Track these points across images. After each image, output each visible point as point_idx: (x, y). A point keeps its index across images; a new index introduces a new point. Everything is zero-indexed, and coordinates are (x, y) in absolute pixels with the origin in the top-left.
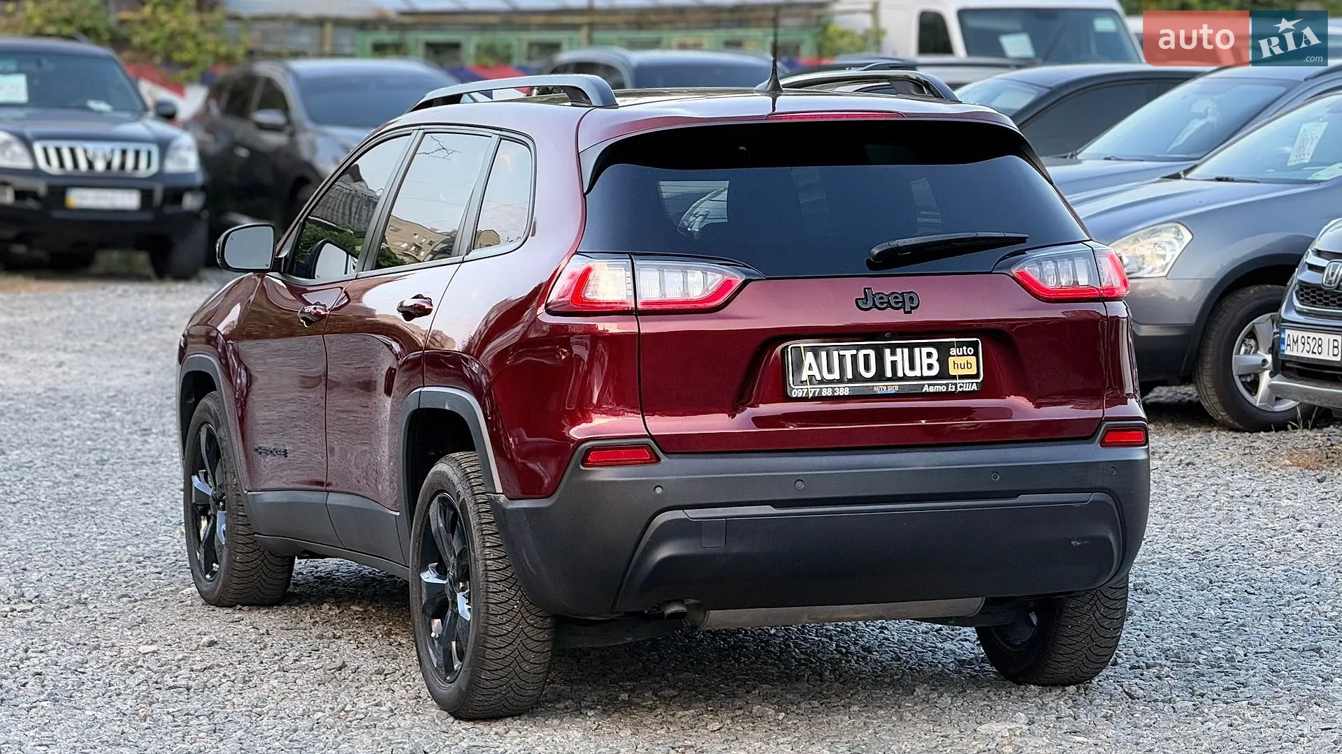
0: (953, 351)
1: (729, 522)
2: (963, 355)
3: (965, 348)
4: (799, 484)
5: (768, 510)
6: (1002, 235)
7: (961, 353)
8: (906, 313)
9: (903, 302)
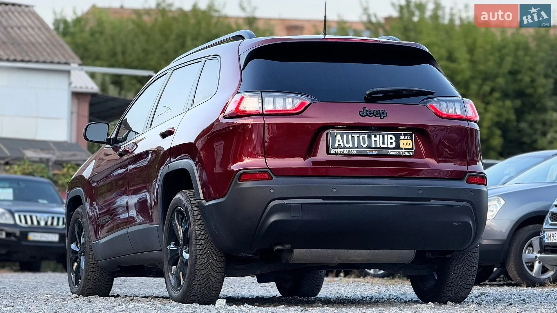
0: (402, 137)
1: (302, 206)
2: (406, 139)
3: (407, 136)
4: (334, 190)
5: (320, 201)
6: (424, 90)
7: (405, 139)
8: (381, 118)
9: (380, 114)
